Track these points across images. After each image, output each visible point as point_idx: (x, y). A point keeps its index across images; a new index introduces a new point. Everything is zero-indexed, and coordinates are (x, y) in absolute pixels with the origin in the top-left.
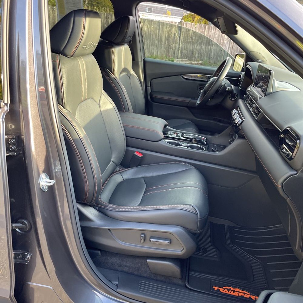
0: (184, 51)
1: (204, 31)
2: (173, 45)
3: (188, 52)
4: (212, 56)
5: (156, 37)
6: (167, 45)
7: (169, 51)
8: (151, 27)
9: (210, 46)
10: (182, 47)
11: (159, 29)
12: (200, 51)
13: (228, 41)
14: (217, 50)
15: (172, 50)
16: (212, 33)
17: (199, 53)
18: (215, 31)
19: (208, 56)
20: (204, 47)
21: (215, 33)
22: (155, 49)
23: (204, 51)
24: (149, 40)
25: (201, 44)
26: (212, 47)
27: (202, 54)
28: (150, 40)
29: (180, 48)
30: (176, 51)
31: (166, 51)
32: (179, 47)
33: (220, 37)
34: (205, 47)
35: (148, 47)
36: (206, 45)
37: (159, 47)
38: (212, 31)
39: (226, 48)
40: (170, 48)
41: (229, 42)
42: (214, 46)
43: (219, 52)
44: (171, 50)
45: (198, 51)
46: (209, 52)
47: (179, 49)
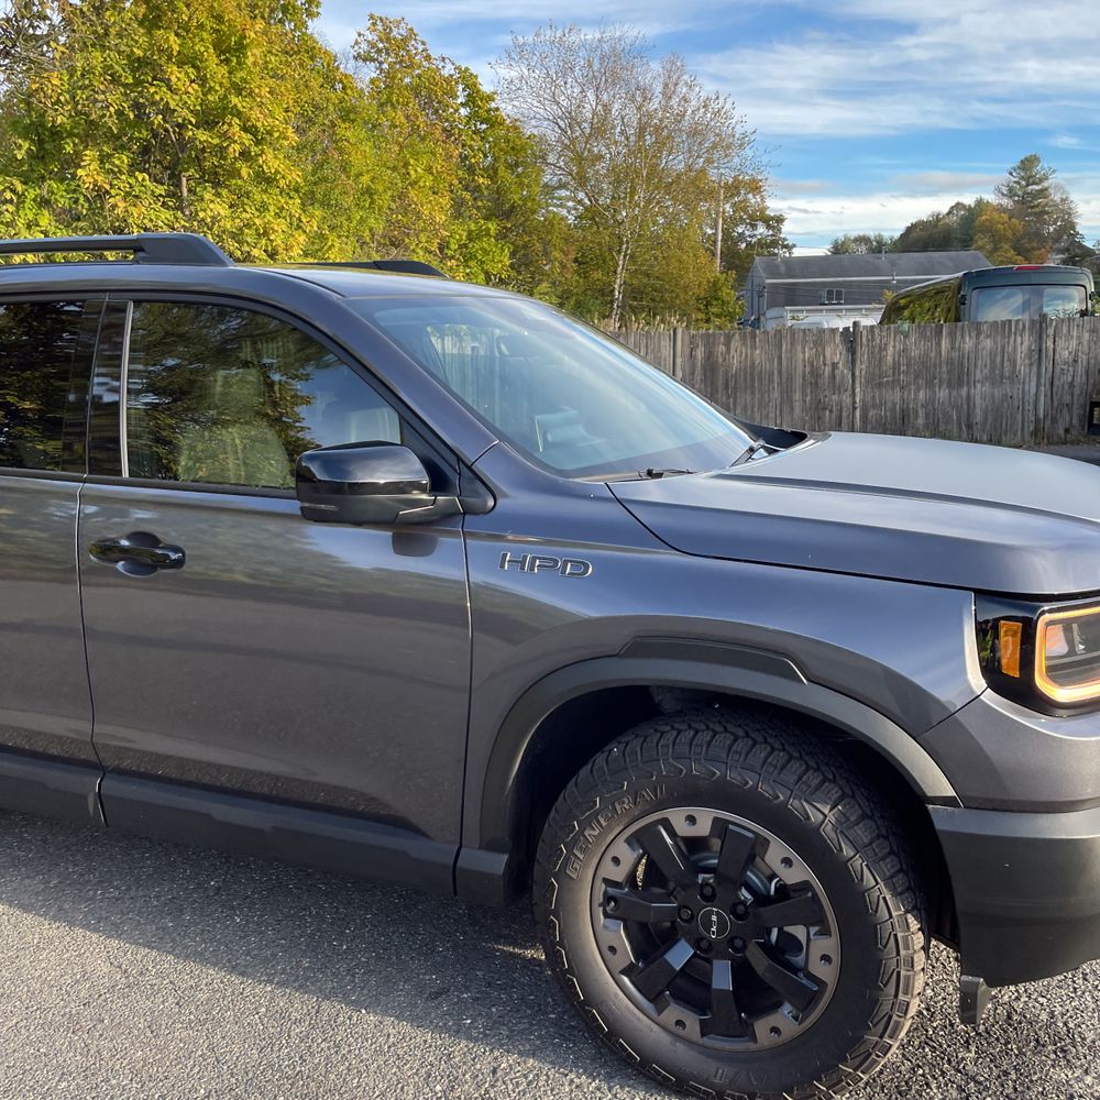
0: (872, 413)
1: (939, 344)
2: (831, 400)
3: (888, 414)
4: (978, 416)
5: (771, 381)
6: (812, 399)
7: (819, 418)
8: (752, 354)
9: (965, 388)
10: (863, 400)
11: (780, 357)
12: (930, 407)
13: (1031, 365)
14: (993, 396)
15: (831, 411)
16: (967, 346)
17: (927, 415)
18: (977, 338)
19: (963, 420)
20: (942, 394)
21: (977, 344)
22: (772, 415)
23: (947, 403)
24: (748, 391)
25: (930, 384)
26: (972, 391)
27: (941, 416)
28: (753, 393)
29: (857, 405)
30: (844, 414)
31: (811, 418)
32: (854, 403)
33: (999, 359)
34: (947, 391)
35: (749, 412)
36: (950, 386)
37: (786, 409)
38: (967, 339)
39: (1027, 387)
40: (824, 409)
41: (1035, 368)
42: (979, 385)
43: (1003, 401)
44: (827, 412)
45: (922, 405)
46: (965, 407)
47: (855, 408)
